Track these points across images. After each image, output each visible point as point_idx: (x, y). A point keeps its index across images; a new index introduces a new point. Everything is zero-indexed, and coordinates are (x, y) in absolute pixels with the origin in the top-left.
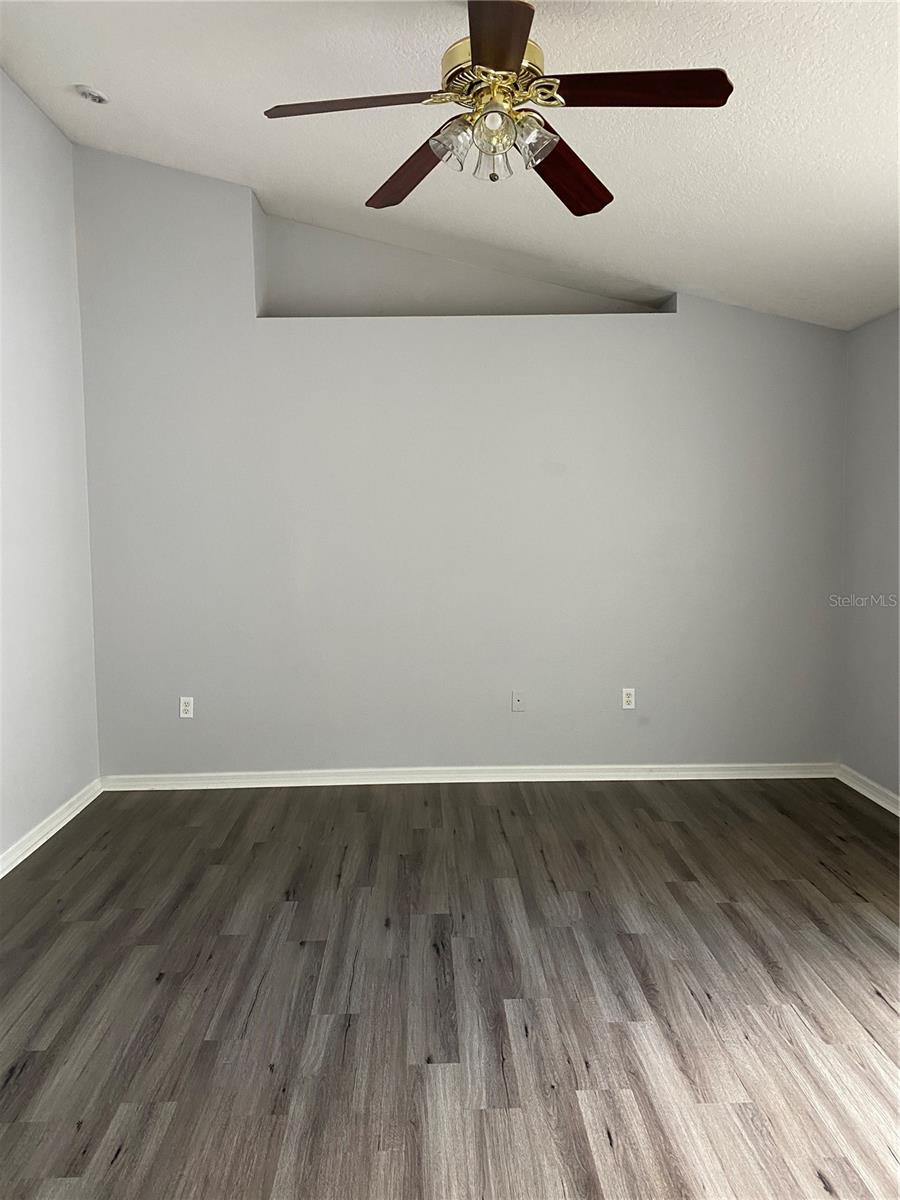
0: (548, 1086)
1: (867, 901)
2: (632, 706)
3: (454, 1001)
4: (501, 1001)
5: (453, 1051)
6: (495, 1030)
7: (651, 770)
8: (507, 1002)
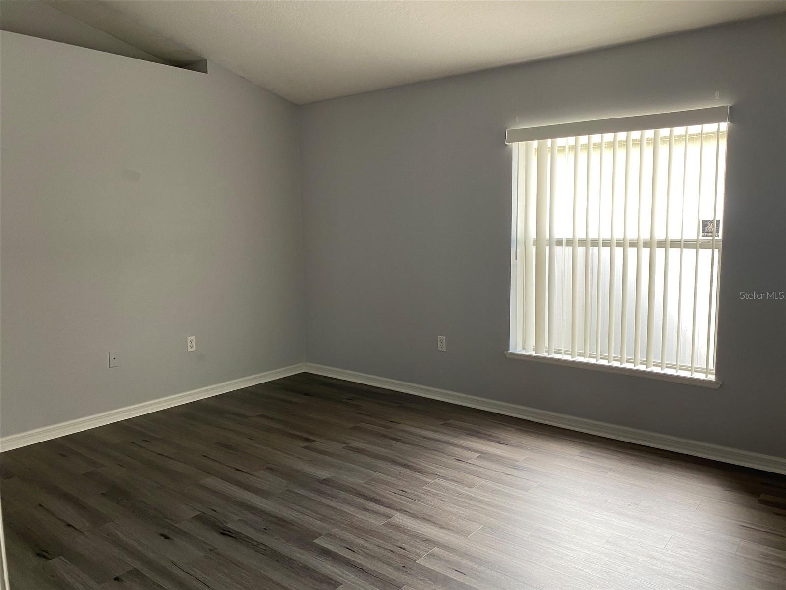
0: (402, 568)
1: (400, 424)
2: (194, 349)
3: (287, 556)
4: (313, 543)
5: (330, 581)
6: (333, 558)
7: (207, 391)
8: (317, 541)
